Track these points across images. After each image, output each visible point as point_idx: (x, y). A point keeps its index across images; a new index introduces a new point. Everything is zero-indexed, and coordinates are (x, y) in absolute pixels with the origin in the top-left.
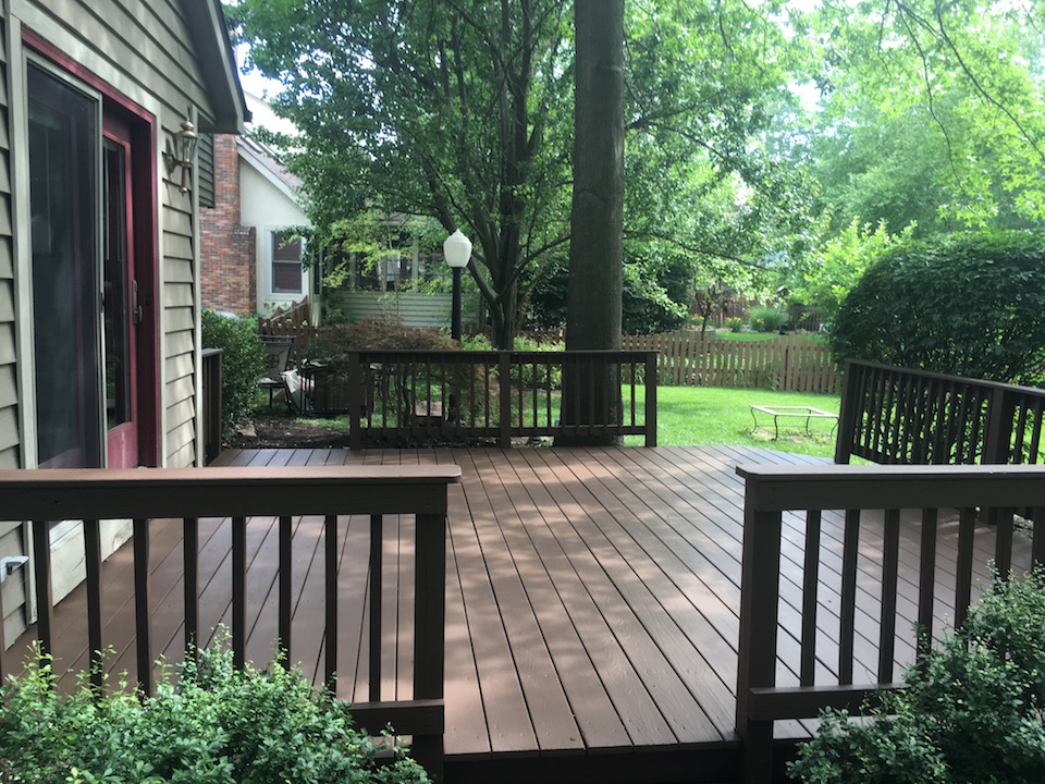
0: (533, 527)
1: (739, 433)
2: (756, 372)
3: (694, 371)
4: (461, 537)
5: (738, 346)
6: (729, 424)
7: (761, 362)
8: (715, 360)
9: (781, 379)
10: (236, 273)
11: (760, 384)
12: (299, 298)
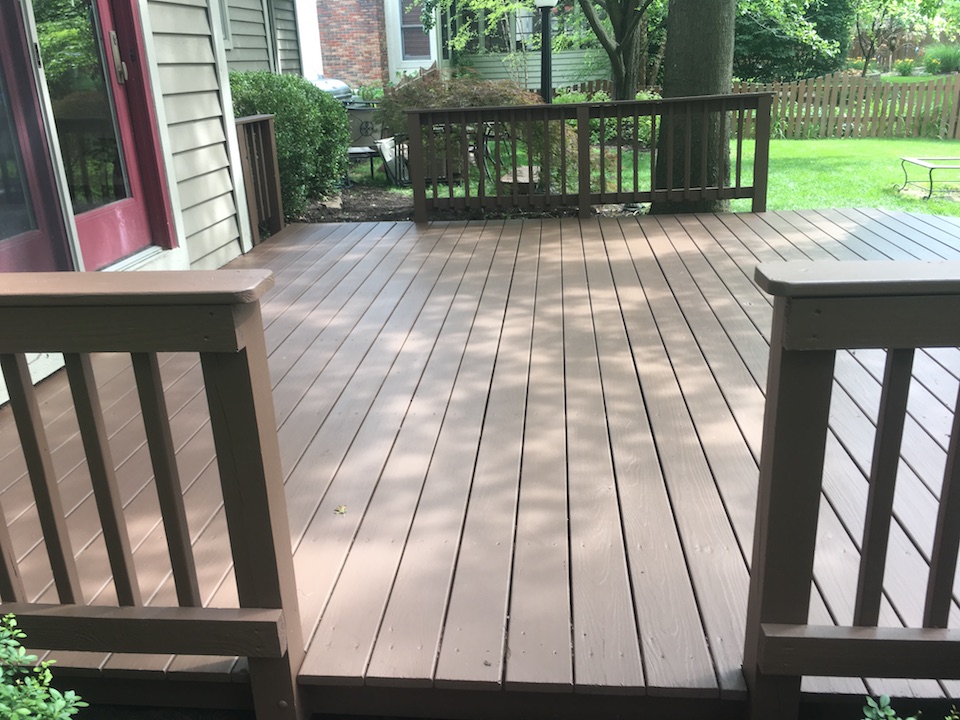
0: (574, 317)
1: (884, 191)
2: (921, 119)
3: (845, 120)
4: (483, 329)
5: (901, 88)
6: (874, 181)
7: (928, 106)
8: (871, 107)
9: (951, 126)
10: (367, 41)
11: (923, 132)
12: (427, 64)
